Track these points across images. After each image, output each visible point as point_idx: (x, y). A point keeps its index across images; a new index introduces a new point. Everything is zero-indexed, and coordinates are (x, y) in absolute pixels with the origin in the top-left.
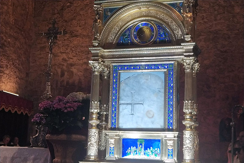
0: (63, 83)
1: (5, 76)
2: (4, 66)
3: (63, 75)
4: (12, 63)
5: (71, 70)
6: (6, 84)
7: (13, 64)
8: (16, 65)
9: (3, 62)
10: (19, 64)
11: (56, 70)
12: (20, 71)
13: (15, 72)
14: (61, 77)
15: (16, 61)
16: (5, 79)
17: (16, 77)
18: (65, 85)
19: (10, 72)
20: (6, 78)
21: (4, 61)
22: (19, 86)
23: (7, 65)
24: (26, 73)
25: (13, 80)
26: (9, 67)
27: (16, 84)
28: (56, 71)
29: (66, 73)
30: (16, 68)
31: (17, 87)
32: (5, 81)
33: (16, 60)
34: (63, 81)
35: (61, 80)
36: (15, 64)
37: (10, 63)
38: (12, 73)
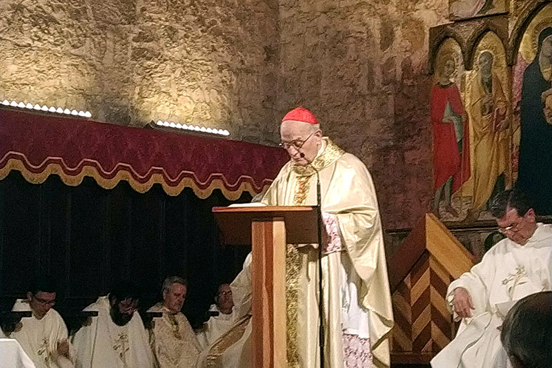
0: (393, 69)
1: (168, 67)
2: (160, 32)
3: (388, 38)
4: (193, 18)
5: (416, 15)
6: (174, 95)
7: (201, 20)
8: (214, 22)
9: (151, 19)
10: (229, 20)
11: (364, 25)
12: (233, 43)
13: (214, 50)
14: (384, 47)
15: (210, 9)
16: (166, 80)
17: (221, 69)
18: (399, 79)
19: (188, 52)
20: (173, 75)
21: (154, 16)
22: (236, 98)
23: (171, 28)
24: (265, 48)
25: (204, 79)
26: (182, 33)
27: (219, 92)
28: (363, 29)
29: (398, 32)
30: (218, 33)
31: (226, 104)
32: (169, 85)
33: (214, 5)
34: (390, 63)
35: (384, 60)
36: (207, 21)
37: (184, 20)
38: (196, 55)
